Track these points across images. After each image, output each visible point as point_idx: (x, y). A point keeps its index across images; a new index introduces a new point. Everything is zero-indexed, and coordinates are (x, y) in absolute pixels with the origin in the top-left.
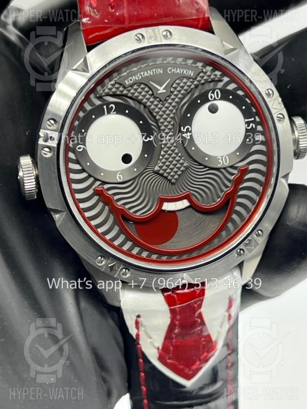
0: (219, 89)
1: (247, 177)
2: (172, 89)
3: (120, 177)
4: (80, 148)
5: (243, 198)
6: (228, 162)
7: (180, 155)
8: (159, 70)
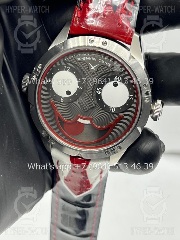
0: (121, 77)
1: (122, 121)
2: (98, 69)
3: (62, 100)
5: (117, 129)
6: (114, 111)
7: (93, 100)
8: (95, 58)
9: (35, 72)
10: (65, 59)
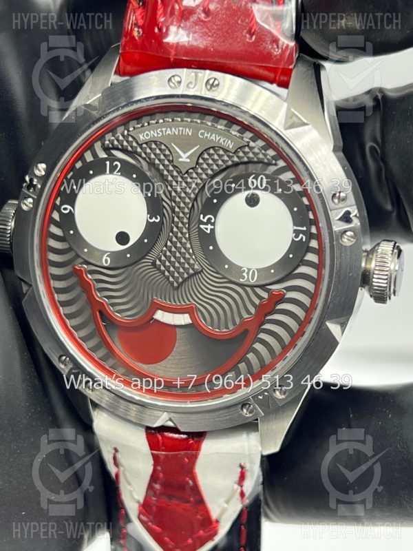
2: (200, 160)
3: (106, 261)
4: (65, 209)
5: (269, 334)
6: (255, 279)
7: (191, 251)
8: (187, 130)
9: (28, 188)
10: (107, 142)
